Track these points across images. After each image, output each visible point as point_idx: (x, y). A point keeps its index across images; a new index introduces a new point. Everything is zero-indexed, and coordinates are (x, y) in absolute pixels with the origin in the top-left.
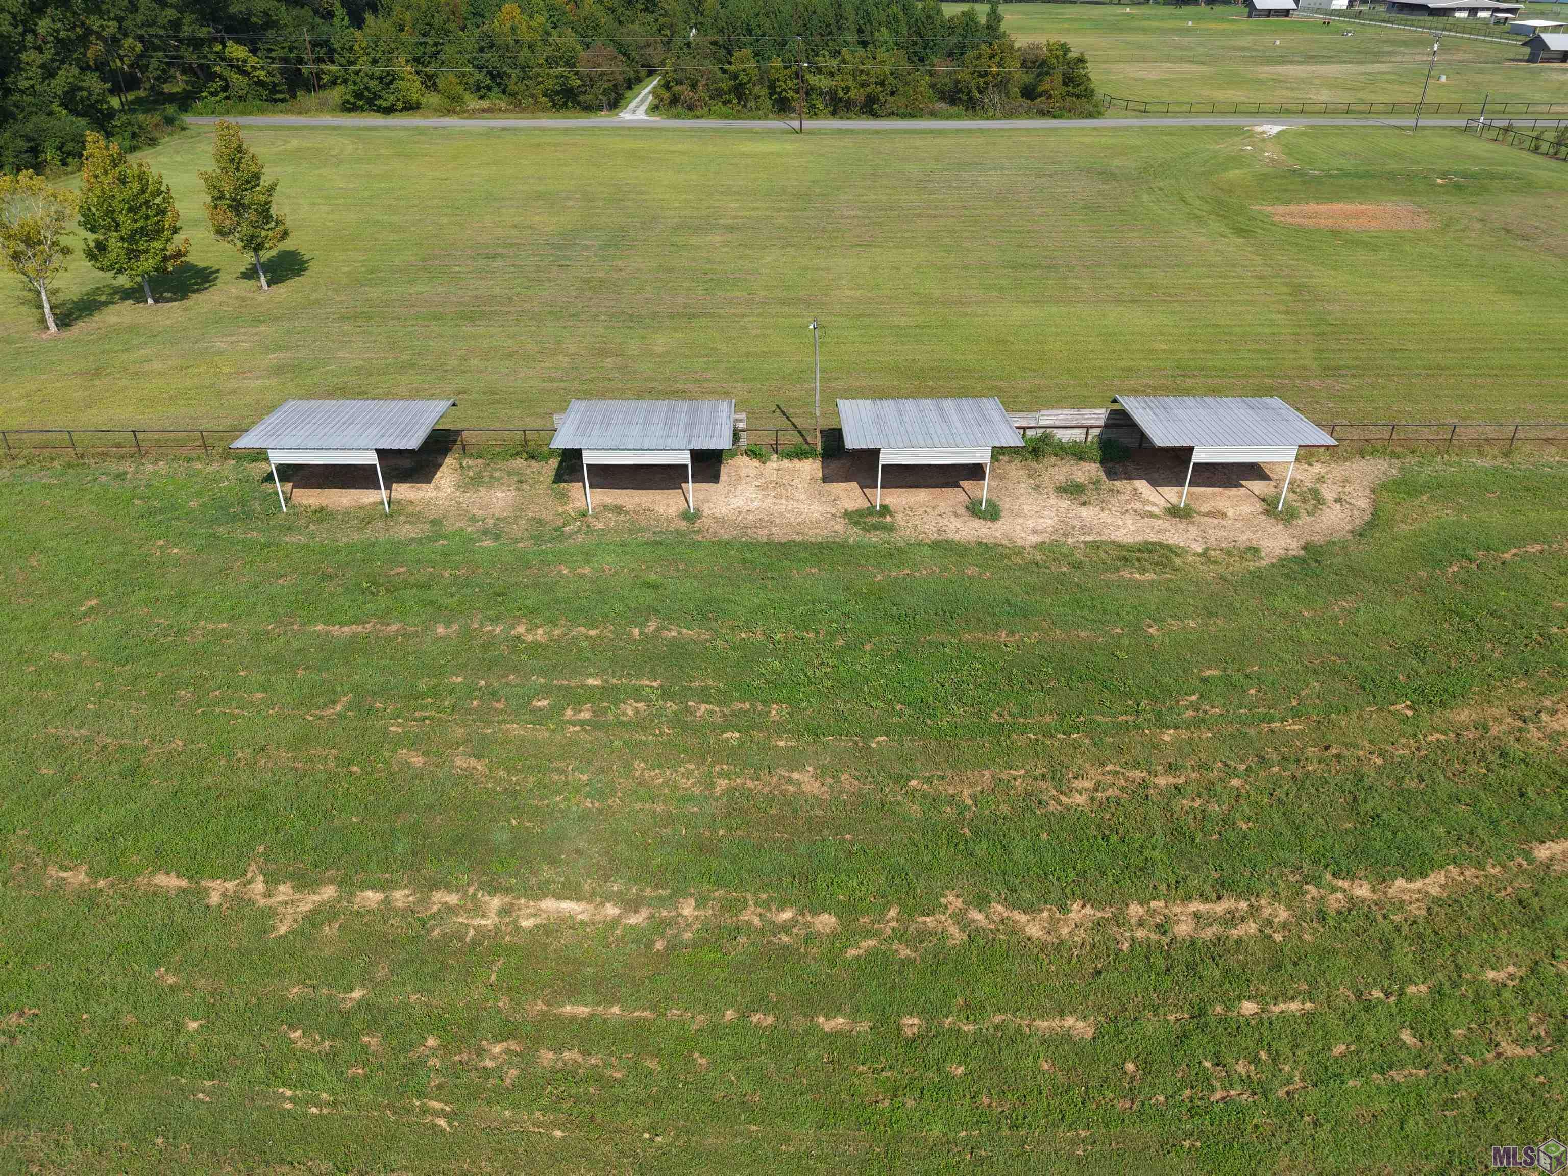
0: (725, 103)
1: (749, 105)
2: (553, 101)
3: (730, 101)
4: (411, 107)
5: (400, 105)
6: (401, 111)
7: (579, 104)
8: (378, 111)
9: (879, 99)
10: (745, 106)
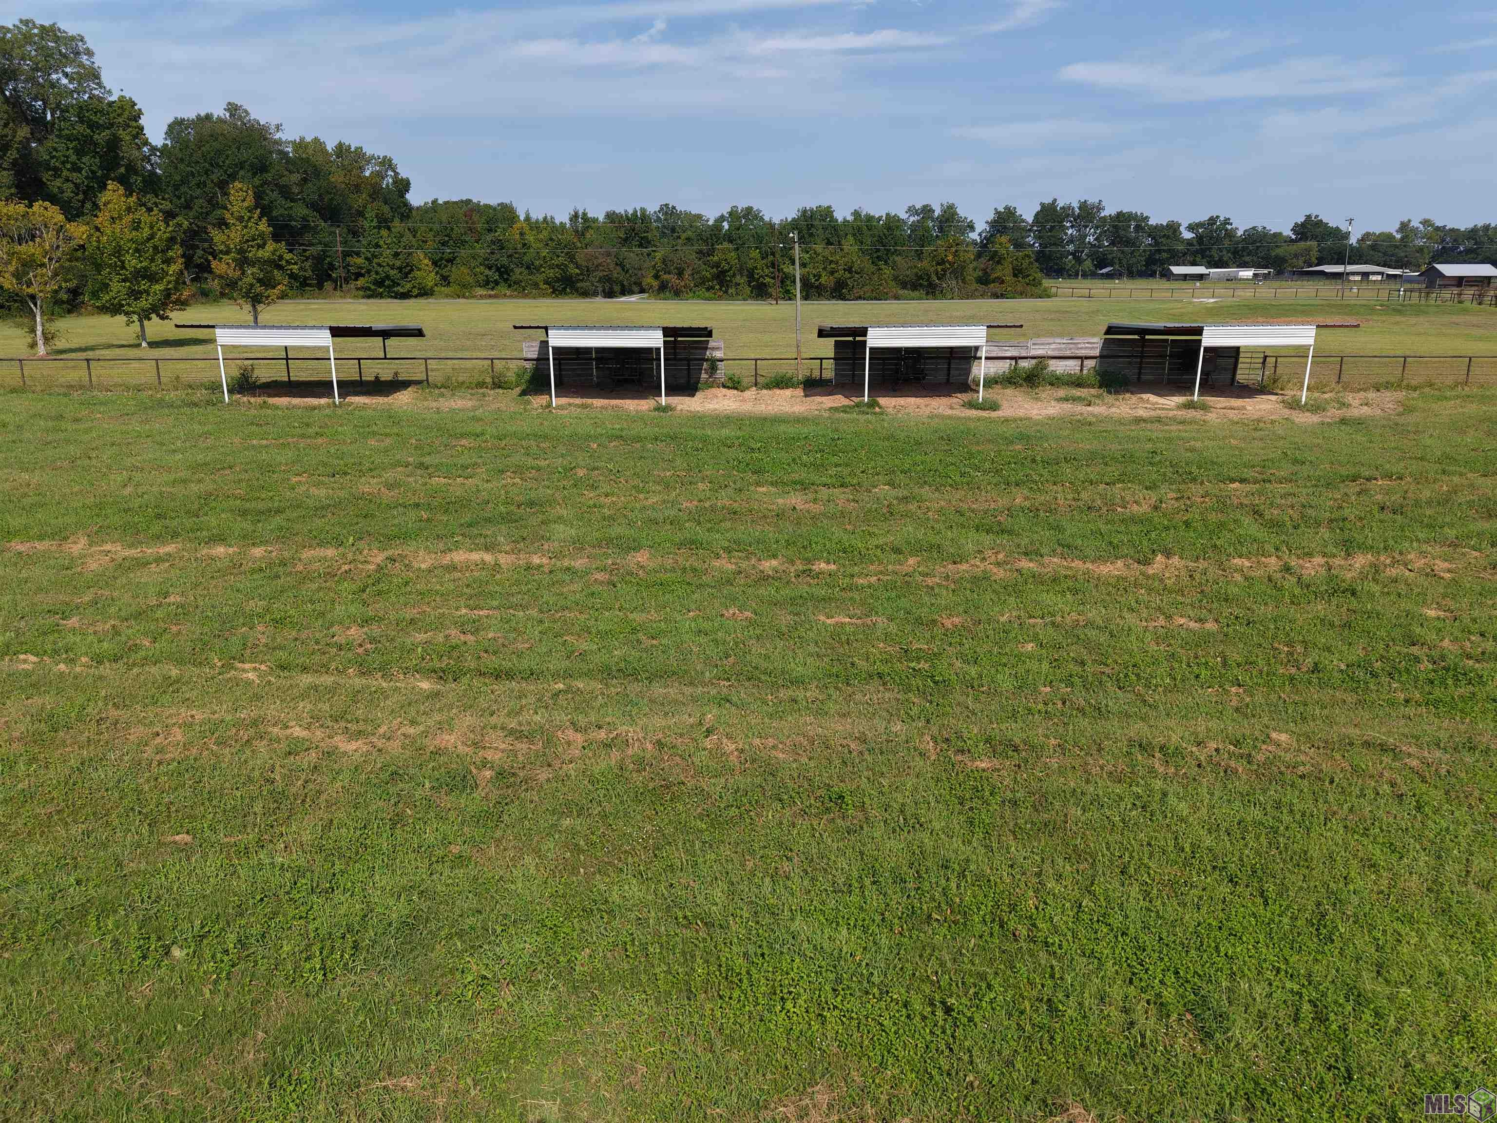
0: (708, 289)
1: (730, 291)
2: (553, 287)
3: (712, 288)
4: (425, 293)
5: (415, 292)
6: (416, 297)
7: (577, 290)
8: (396, 298)
9: (847, 285)
10: (726, 292)
